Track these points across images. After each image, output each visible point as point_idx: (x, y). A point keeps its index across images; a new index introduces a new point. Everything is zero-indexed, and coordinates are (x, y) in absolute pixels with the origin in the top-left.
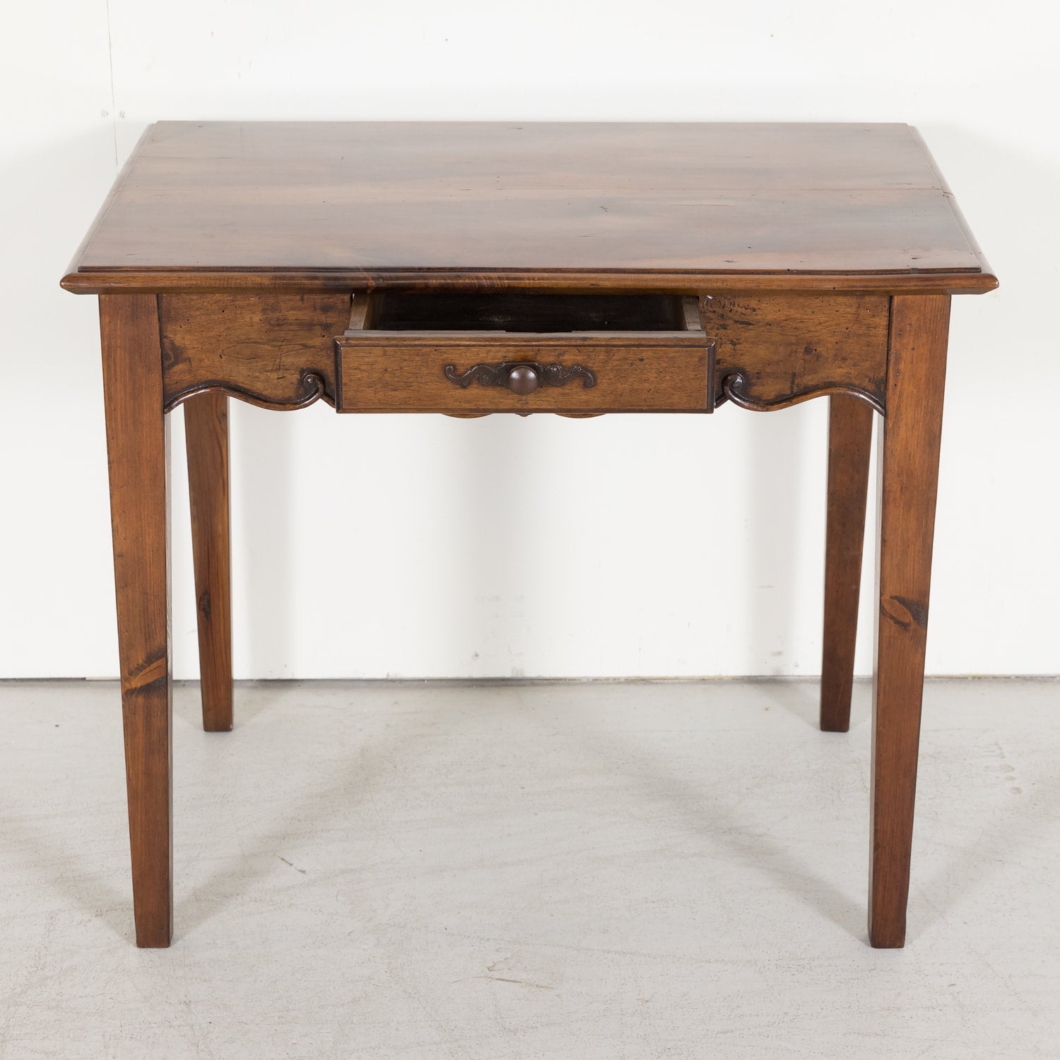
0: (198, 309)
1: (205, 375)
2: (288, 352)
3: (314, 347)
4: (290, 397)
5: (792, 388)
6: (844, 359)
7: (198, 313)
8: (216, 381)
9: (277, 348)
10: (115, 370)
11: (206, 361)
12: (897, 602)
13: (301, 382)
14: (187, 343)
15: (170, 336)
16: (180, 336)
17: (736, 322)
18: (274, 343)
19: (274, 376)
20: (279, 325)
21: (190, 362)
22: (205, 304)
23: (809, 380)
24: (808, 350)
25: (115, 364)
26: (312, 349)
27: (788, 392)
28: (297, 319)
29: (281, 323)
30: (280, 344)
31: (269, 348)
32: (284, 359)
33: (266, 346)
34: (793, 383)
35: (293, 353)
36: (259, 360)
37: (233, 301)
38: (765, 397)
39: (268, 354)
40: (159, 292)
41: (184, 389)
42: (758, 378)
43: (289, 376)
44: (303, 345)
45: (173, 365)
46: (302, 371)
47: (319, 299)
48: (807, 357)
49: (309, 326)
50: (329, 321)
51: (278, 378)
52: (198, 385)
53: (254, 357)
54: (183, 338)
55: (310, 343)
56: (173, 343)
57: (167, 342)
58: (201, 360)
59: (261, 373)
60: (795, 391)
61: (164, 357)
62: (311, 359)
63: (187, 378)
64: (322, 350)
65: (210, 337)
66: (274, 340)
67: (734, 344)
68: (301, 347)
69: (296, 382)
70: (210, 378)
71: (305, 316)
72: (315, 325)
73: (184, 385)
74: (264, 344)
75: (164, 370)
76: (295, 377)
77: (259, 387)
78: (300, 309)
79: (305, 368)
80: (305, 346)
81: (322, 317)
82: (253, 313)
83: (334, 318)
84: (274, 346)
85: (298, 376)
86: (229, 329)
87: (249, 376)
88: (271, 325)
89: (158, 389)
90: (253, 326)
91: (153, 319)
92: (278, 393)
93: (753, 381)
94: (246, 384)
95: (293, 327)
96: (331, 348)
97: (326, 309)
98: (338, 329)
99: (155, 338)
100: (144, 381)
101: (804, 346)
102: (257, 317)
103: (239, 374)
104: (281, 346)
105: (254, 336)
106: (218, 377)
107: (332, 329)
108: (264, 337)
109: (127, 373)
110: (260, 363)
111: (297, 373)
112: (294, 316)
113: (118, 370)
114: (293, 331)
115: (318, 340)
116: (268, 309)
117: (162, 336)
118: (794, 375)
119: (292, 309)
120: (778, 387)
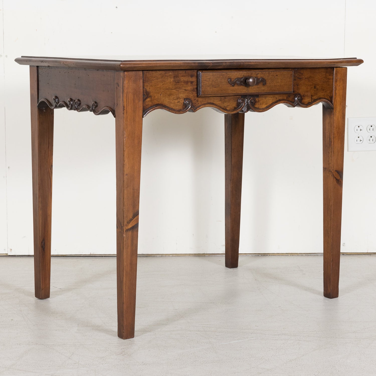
0: (154, 77)
1: (156, 102)
2: (180, 92)
3: (188, 90)
4: (181, 109)
5: (311, 100)
6: (323, 90)
7: (155, 79)
8: (159, 104)
9: (177, 91)
11: (156, 97)
12: (336, 172)
13: (184, 103)
14: (151, 90)
15: (146, 88)
16: (149, 88)
17: (298, 78)
18: (177, 89)
19: (176, 101)
20: (178, 82)
21: (151, 97)
22: (157, 75)
23: (315, 97)
24: (315, 87)
25: (129, 99)
26: (187, 91)
27: (311, 101)
28: (183, 80)
29: (179, 81)
30: (178, 89)
31: (175, 91)
32: (179, 95)
34: (312, 98)
35: (182, 92)
36: (172, 96)
37: (165, 74)
38: (305, 103)
39: (175, 93)
40: (143, 70)
41: (149, 108)
42: (304, 97)
45: (146, 99)
46: (185, 99)
47: (190, 72)
48: (315, 89)
49: (187, 82)
51: (178, 102)
52: (153, 106)
53: (170, 95)
55: (187, 89)
56: (146, 90)
57: (144, 89)
58: (155, 97)
59: (172, 100)
60: (312, 101)
61: (144, 95)
62: (187, 95)
63: (150, 103)
64: (190, 91)
65: (158, 88)
66: (177, 88)
67: (297, 85)
68: (184, 90)
69: (182, 103)
70: (157, 103)
71: (186, 79)
72: (189, 82)
73: (149, 106)
74: (173, 89)
75: (144, 100)
76: (182, 101)
77: (172, 106)
78: (184, 76)
79: (185, 98)
80: (186, 90)
81: (191, 79)
82: (171, 78)
83: (194, 79)
84: (177, 90)
85: (183, 101)
86: (163, 84)
87: (169, 102)
88: (176, 82)
89: (141, 108)
90: (170, 83)
91: (141, 81)
92: (177, 108)
93: (303, 98)
94: (168, 105)
95: (182, 83)
96: (193, 90)
97: (192, 76)
98: (195, 83)
99: (142, 88)
100: (137, 105)
101: (314, 86)
102: (172, 80)
103: (166, 101)
104: (179, 90)
105: (171, 87)
106: (160, 103)
107: (193, 83)
108: (174, 87)
109: (132, 102)
110: (173, 97)
111: (183, 100)
112: (183, 79)
113: (129, 101)
114: (182, 84)
115: (189, 88)
116: (175, 77)
117: (143, 87)
118: (312, 96)
119: (182, 76)
120: (308, 100)
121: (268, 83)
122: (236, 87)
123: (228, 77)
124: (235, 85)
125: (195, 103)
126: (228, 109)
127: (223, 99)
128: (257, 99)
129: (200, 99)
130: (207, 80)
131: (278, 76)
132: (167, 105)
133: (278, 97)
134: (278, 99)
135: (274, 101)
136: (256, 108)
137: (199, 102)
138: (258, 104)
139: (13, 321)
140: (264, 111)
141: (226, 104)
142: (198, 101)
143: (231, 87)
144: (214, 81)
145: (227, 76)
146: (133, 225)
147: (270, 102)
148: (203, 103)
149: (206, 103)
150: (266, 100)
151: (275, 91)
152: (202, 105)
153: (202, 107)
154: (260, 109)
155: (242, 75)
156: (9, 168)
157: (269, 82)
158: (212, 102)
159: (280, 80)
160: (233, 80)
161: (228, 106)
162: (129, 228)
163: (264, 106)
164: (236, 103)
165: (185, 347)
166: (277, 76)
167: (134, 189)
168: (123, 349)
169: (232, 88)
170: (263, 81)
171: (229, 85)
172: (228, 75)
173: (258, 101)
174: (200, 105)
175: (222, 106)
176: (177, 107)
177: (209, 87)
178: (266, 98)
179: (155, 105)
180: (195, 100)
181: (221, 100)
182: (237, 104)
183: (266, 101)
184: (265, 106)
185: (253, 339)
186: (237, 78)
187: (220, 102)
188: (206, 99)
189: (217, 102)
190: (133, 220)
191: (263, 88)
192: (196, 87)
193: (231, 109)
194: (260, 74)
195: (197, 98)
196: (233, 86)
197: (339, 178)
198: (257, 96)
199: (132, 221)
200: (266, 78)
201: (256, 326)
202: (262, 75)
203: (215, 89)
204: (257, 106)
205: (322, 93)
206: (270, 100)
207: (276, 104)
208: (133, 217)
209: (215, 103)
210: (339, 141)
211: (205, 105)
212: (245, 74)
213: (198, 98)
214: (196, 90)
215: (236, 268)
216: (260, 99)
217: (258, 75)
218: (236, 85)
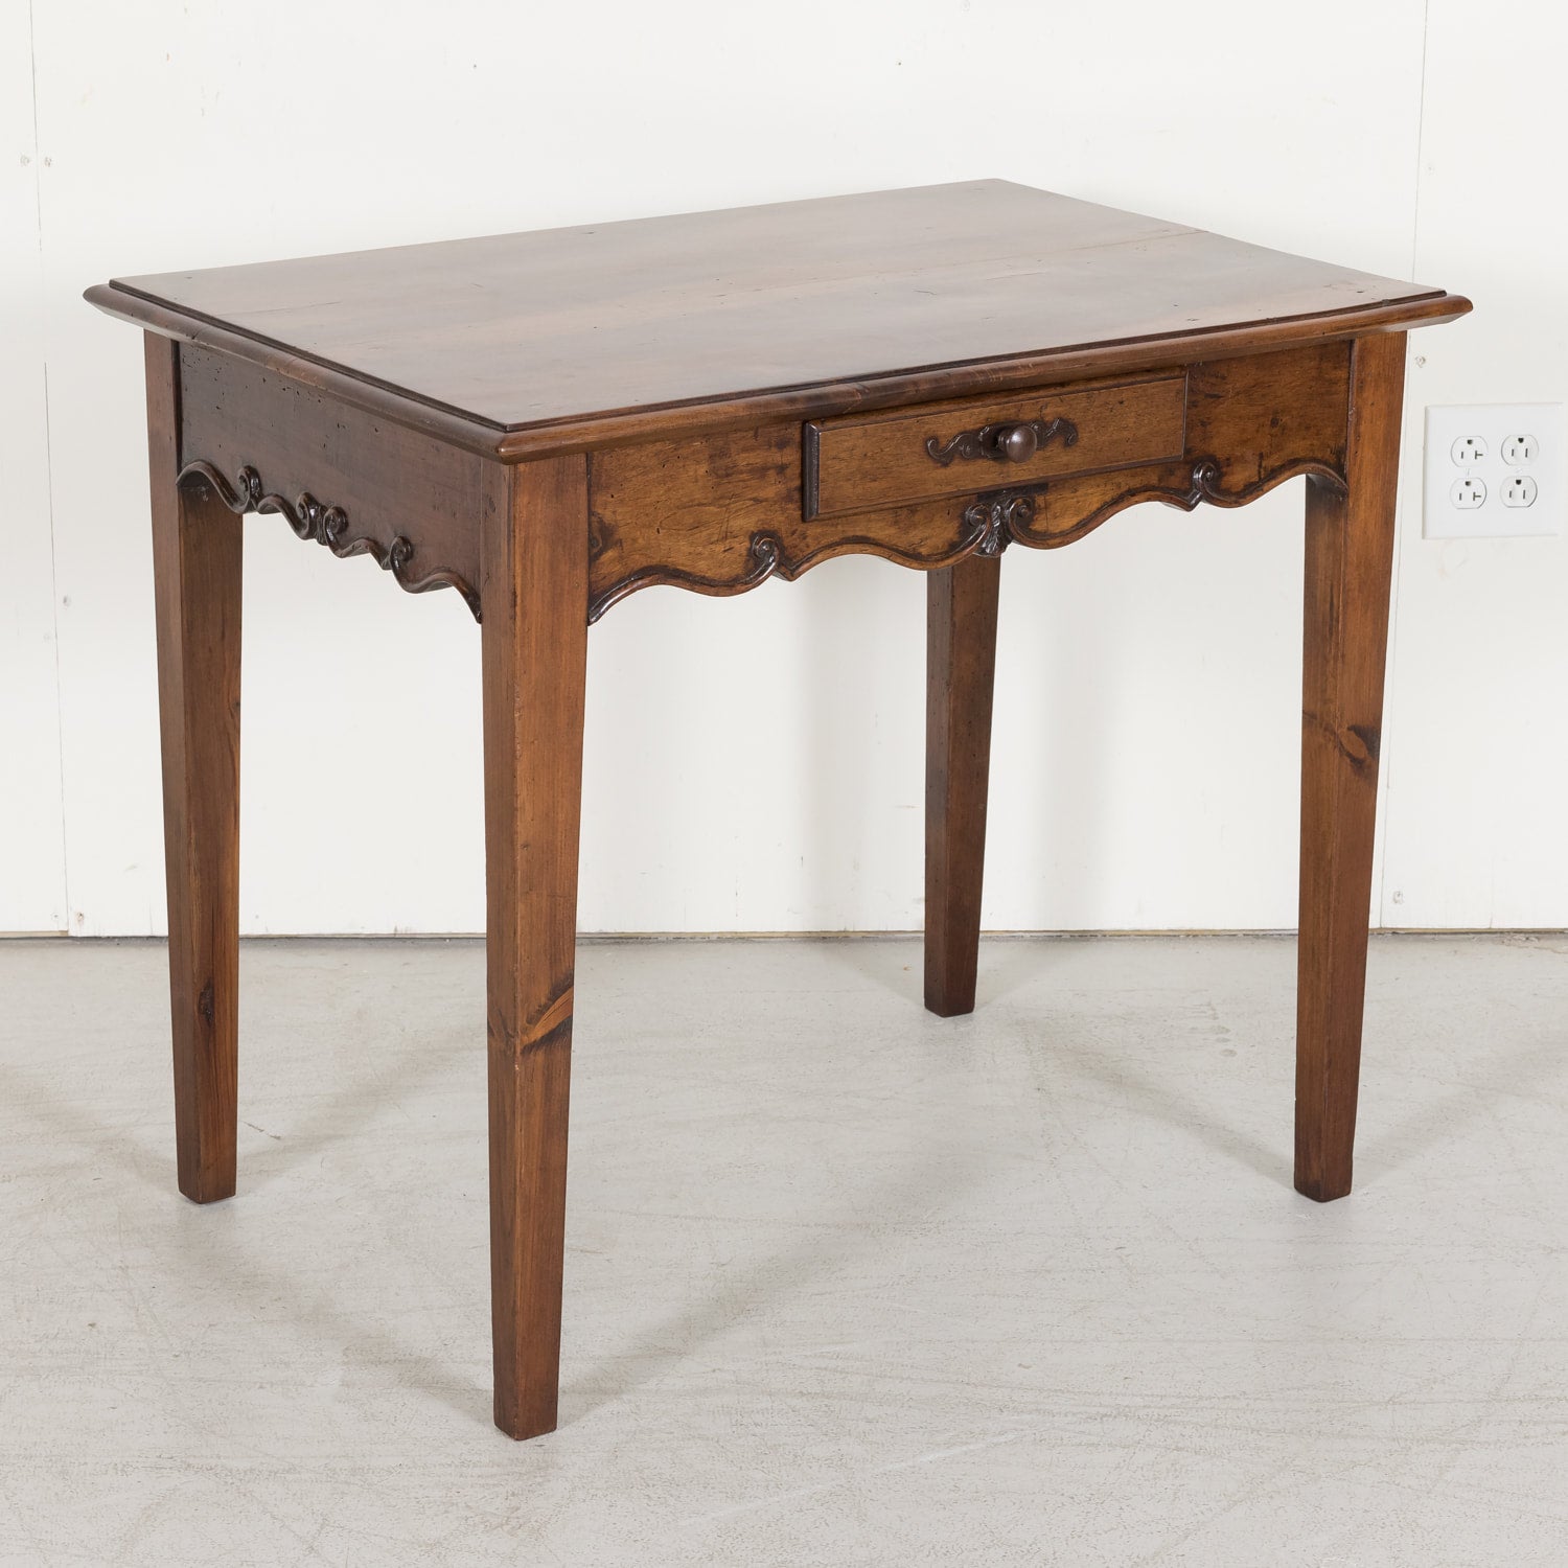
0: (633, 468)
1: (639, 561)
2: (736, 511)
3: (766, 500)
4: (737, 576)
5: (1259, 473)
6: (1308, 428)
7: (634, 473)
8: (651, 567)
9: (724, 508)
10: (532, 573)
11: (640, 541)
12: (1352, 732)
13: (752, 553)
14: (619, 518)
15: (600, 511)
16: (611, 511)
17: (1207, 396)
18: (721, 502)
19: (720, 548)
20: (727, 475)
21: (621, 545)
22: (643, 459)
23: (1273, 462)
24: (1274, 423)
25: (532, 562)
26: (764, 504)
27: (1256, 479)
28: (748, 464)
29: (730, 471)
30: (727, 502)
31: (716, 510)
32: (731, 523)
33: (711, 508)
34: (1260, 466)
35: (743, 512)
36: (703, 529)
37: (675, 450)
38: (1233, 490)
39: (713, 519)
40: (589, 451)
41: (613, 586)
42: (1228, 466)
43: (737, 546)
44: (755, 499)
45: (600, 553)
46: (752, 536)
47: (777, 432)
48: (1274, 431)
49: (761, 472)
50: (785, 460)
51: (725, 551)
52: (630, 576)
53: (697, 525)
54: (614, 512)
55: (762, 494)
56: (601, 521)
57: (594, 519)
58: (635, 540)
59: (704, 547)
60: (1263, 476)
61: (591, 541)
62: (763, 517)
63: (617, 569)
64: (775, 503)
65: (646, 505)
66: (721, 498)
67: (1203, 424)
68: (751, 502)
69: (744, 553)
70: (645, 564)
71: (756, 458)
72: (769, 469)
73: (614, 580)
74: (710, 504)
75: (593, 559)
76: (742, 546)
77: (702, 567)
78: (752, 449)
79: (755, 531)
80: (757, 501)
81: (777, 457)
82: (698, 463)
83: (791, 456)
84: (721, 506)
85: (747, 544)
86: (669, 489)
87: (690, 553)
88: (718, 476)
89: (583, 592)
90: (697, 481)
91: (583, 489)
92: (726, 572)
93: (1224, 470)
94: (686, 566)
95: (744, 476)
96: (788, 498)
97: (782, 445)
98: (794, 470)
99: (583, 516)
100: (567, 581)
101: (1271, 417)
102: (703, 469)
103: (679, 552)
104: (729, 504)
105: (698, 496)
106: (654, 562)
107: (788, 472)
108: (709, 495)
109: (547, 572)
110: (704, 533)
111: (747, 539)
112: (743, 460)
113: (535, 571)
114: (744, 481)
115: (772, 489)
116: (715, 455)
117: (591, 513)
118: (1261, 456)
119: (745, 450)
120: (1247, 474)
121: (1084, 437)
122: (957, 468)
123: (926, 433)
124: (951, 461)
125: (796, 547)
126: (924, 551)
127: (903, 517)
128: (1040, 500)
129: (813, 530)
130: (843, 455)
131: (1126, 404)
132: (683, 565)
133: (1126, 482)
134: (1124, 489)
135: (1108, 498)
136: (1037, 533)
137: (809, 540)
138: (1043, 516)
139: (94, 1330)
140: (1068, 543)
141: (915, 536)
142: (805, 538)
143: (937, 468)
144: (869, 454)
145: (923, 430)
146: (552, 1026)
147: (1094, 503)
148: (824, 542)
149: (836, 539)
150: (1075, 500)
151: (1112, 462)
152: (821, 550)
153: (820, 556)
154: (1053, 536)
155: (983, 416)
156: (65, 601)
157: (1091, 432)
158: (859, 534)
159: (1134, 419)
160: (943, 442)
161: (927, 539)
162: (535, 1041)
163: (1068, 522)
164: (955, 524)
165: (746, 1488)
166: (1121, 403)
167: (552, 895)
168: (513, 1494)
169: (942, 473)
170: (1067, 432)
171: (931, 464)
172: (927, 427)
173: (1043, 505)
174: (812, 548)
175: (903, 542)
176: (723, 571)
177: (850, 480)
178: (1076, 491)
179: (636, 573)
180: (793, 533)
181: (896, 522)
182: (959, 527)
183: (1078, 502)
184: (1075, 521)
185: (1002, 1439)
186: (961, 433)
187: (892, 531)
188: (838, 524)
189: (880, 530)
190: (552, 1009)
191: (1065, 459)
192: (797, 483)
193: (938, 548)
194: (1052, 408)
195: (802, 527)
196: (946, 465)
197: (1362, 753)
198: (1042, 486)
199: (548, 1013)
200: (1075, 416)
201: (1020, 1365)
202: (1060, 409)
203: (872, 484)
204: (1039, 525)
205: (1304, 439)
206: (1093, 497)
207: (1117, 509)
208: (549, 999)
209: (871, 535)
210: (1366, 612)
211: (833, 548)
212: (994, 415)
213: (805, 525)
214: (797, 496)
215: (967, 1015)
216: (1051, 497)
217: (1044, 412)
218: (956, 461)
